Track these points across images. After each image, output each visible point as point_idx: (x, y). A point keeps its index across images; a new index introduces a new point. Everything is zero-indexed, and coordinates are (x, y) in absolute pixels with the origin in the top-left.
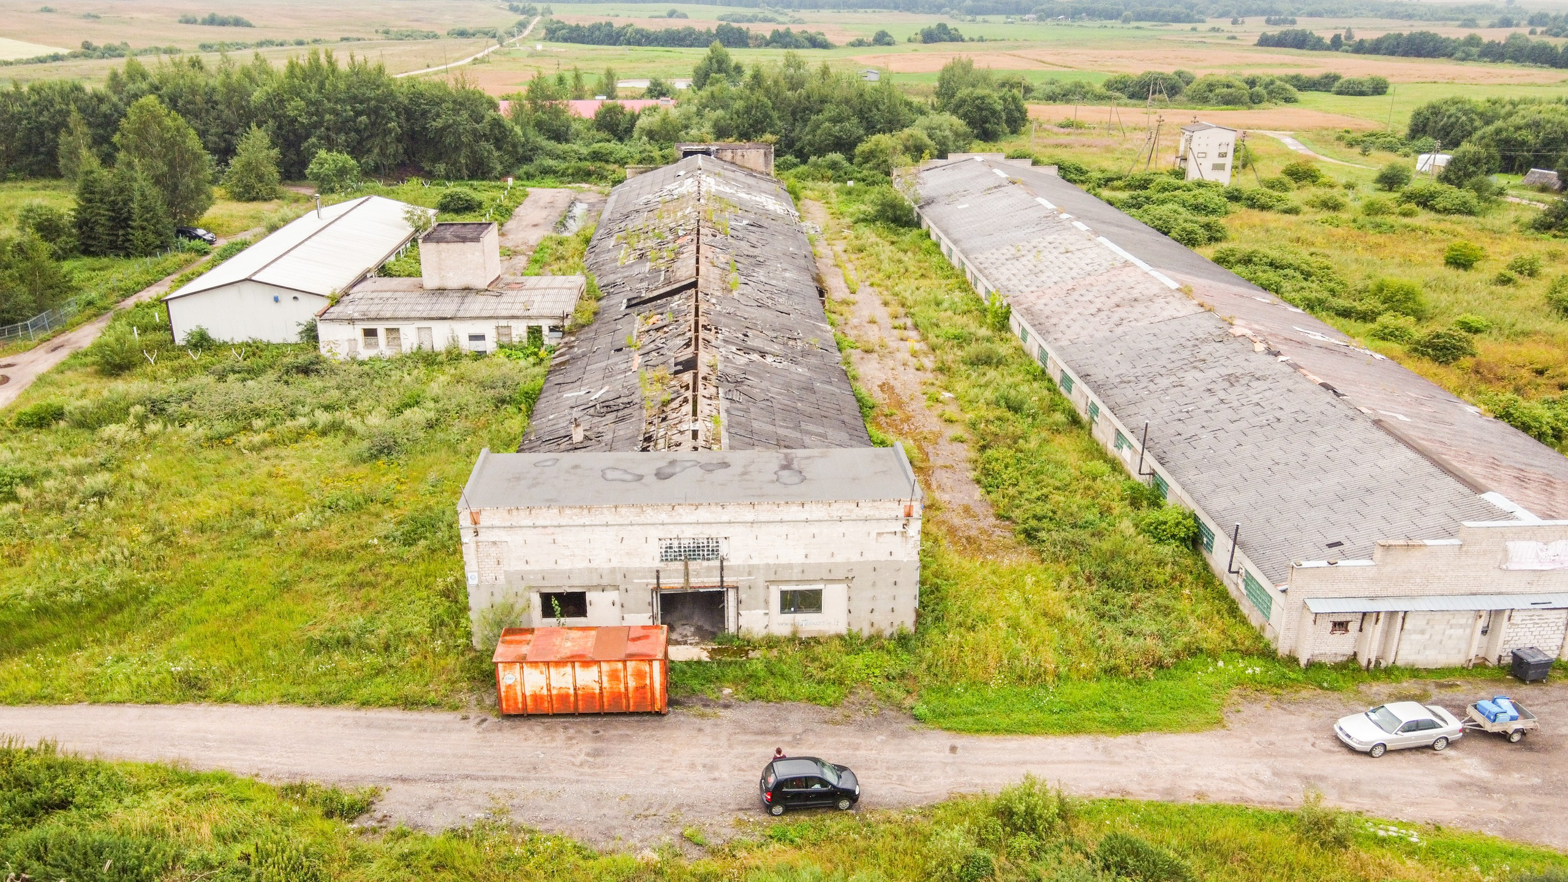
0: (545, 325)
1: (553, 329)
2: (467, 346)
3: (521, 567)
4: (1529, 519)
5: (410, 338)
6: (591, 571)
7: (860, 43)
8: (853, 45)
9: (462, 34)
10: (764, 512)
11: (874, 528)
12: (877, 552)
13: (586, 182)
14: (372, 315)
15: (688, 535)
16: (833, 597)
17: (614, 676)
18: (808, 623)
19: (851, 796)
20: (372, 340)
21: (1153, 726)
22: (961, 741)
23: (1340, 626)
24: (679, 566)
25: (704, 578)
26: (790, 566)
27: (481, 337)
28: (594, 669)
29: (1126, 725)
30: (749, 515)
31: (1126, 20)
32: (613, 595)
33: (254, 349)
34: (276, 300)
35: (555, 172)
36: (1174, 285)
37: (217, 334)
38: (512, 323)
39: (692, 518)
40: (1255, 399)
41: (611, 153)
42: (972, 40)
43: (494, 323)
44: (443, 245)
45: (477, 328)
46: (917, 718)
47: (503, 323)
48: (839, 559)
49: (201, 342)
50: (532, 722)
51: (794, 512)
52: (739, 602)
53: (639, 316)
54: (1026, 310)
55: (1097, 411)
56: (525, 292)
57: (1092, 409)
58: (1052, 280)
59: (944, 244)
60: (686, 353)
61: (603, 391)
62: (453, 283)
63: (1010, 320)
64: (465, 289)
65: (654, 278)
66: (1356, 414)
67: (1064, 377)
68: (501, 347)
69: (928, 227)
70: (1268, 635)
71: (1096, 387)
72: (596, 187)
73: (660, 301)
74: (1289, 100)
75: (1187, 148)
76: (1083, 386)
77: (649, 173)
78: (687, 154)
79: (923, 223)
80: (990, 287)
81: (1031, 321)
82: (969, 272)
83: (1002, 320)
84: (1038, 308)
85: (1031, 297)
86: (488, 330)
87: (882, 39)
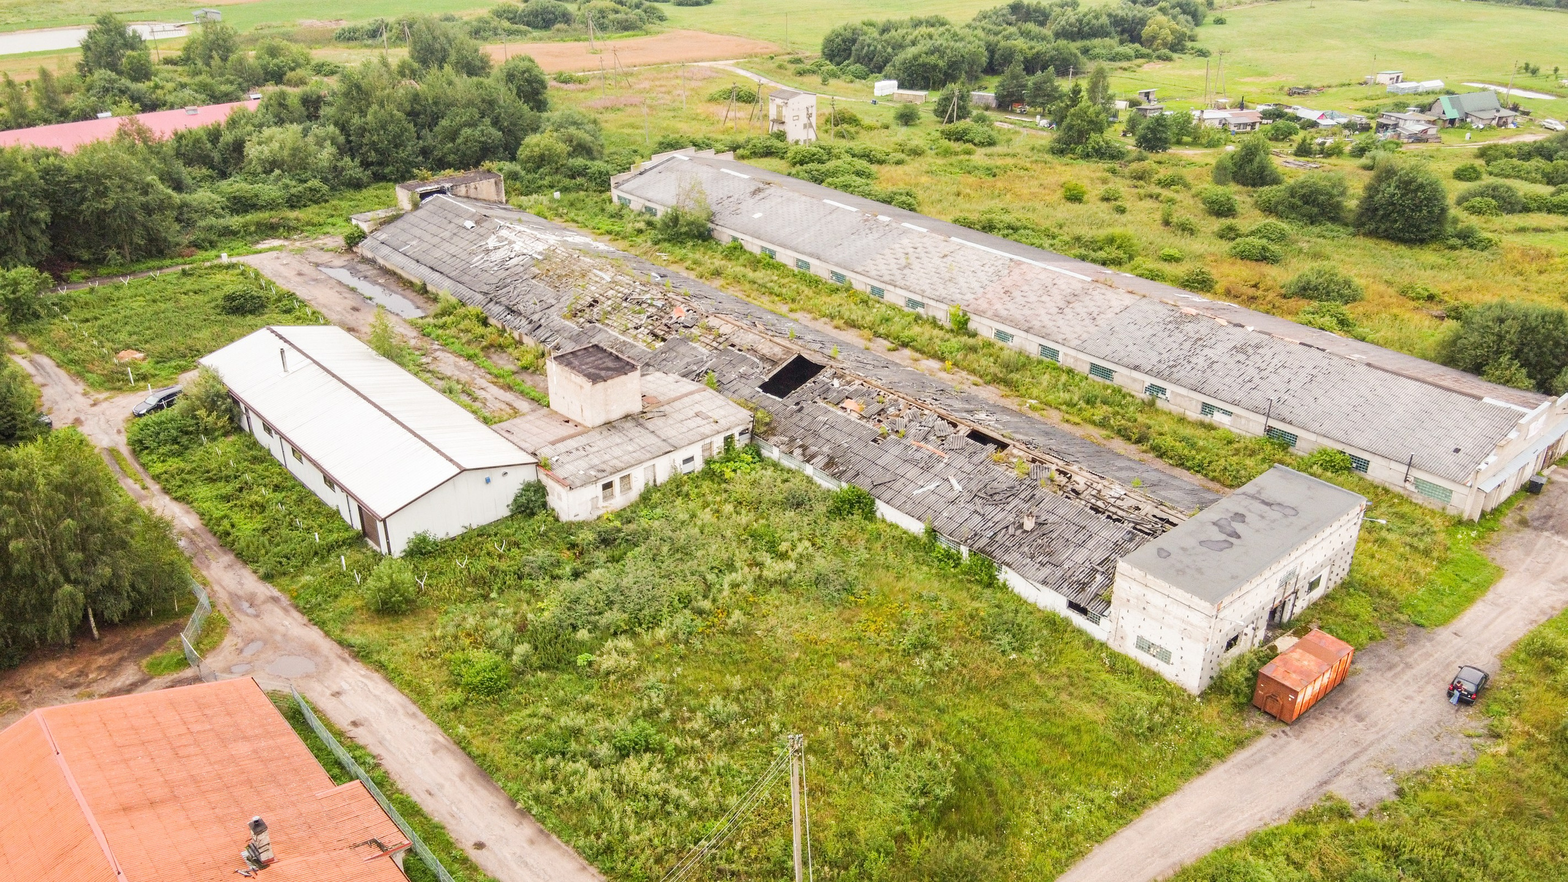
1: (741, 434)
2: (682, 471)
5: (639, 480)
11: (1349, 524)
12: (1347, 538)
14: (608, 469)
16: (1325, 573)
20: (608, 491)
21: (1487, 584)
22: (1453, 628)
24: (1282, 589)
25: (1286, 594)
26: (1316, 566)
27: (692, 459)
29: (1480, 587)
36: (1086, 278)
37: (439, 534)
38: (714, 439)
40: (1277, 362)
45: (690, 451)
46: (1422, 626)
47: (708, 441)
48: (1332, 552)
49: (424, 547)
52: (1296, 598)
53: (821, 403)
54: (996, 317)
55: (1163, 390)
56: (677, 405)
57: (1154, 389)
58: (976, 285)
59: (786, 257)
60: (964, 430)
61: (953, 481)
62: (616, 414)
63: (972, 326)
64: (626, 417)
65: (744, 359)
66: (1352, 363)
67: (1094, 368)
68: (708, 462)
69: (735, 239)
70: (1451, 511)
71: (1158, 375)
72: (297, 243)
73: (809, 384)
74: (662, 19)
75: (779, 112)
76: (1135, 374)
77: (399, 223)
78: (423, 196)
79: (715, 234)
80: (918, 298)
81: (1016, 326)
82: (861, 284)
83: (962, 326)
84: (1004, 313)
85: (983, 304)
86: (696, 451)
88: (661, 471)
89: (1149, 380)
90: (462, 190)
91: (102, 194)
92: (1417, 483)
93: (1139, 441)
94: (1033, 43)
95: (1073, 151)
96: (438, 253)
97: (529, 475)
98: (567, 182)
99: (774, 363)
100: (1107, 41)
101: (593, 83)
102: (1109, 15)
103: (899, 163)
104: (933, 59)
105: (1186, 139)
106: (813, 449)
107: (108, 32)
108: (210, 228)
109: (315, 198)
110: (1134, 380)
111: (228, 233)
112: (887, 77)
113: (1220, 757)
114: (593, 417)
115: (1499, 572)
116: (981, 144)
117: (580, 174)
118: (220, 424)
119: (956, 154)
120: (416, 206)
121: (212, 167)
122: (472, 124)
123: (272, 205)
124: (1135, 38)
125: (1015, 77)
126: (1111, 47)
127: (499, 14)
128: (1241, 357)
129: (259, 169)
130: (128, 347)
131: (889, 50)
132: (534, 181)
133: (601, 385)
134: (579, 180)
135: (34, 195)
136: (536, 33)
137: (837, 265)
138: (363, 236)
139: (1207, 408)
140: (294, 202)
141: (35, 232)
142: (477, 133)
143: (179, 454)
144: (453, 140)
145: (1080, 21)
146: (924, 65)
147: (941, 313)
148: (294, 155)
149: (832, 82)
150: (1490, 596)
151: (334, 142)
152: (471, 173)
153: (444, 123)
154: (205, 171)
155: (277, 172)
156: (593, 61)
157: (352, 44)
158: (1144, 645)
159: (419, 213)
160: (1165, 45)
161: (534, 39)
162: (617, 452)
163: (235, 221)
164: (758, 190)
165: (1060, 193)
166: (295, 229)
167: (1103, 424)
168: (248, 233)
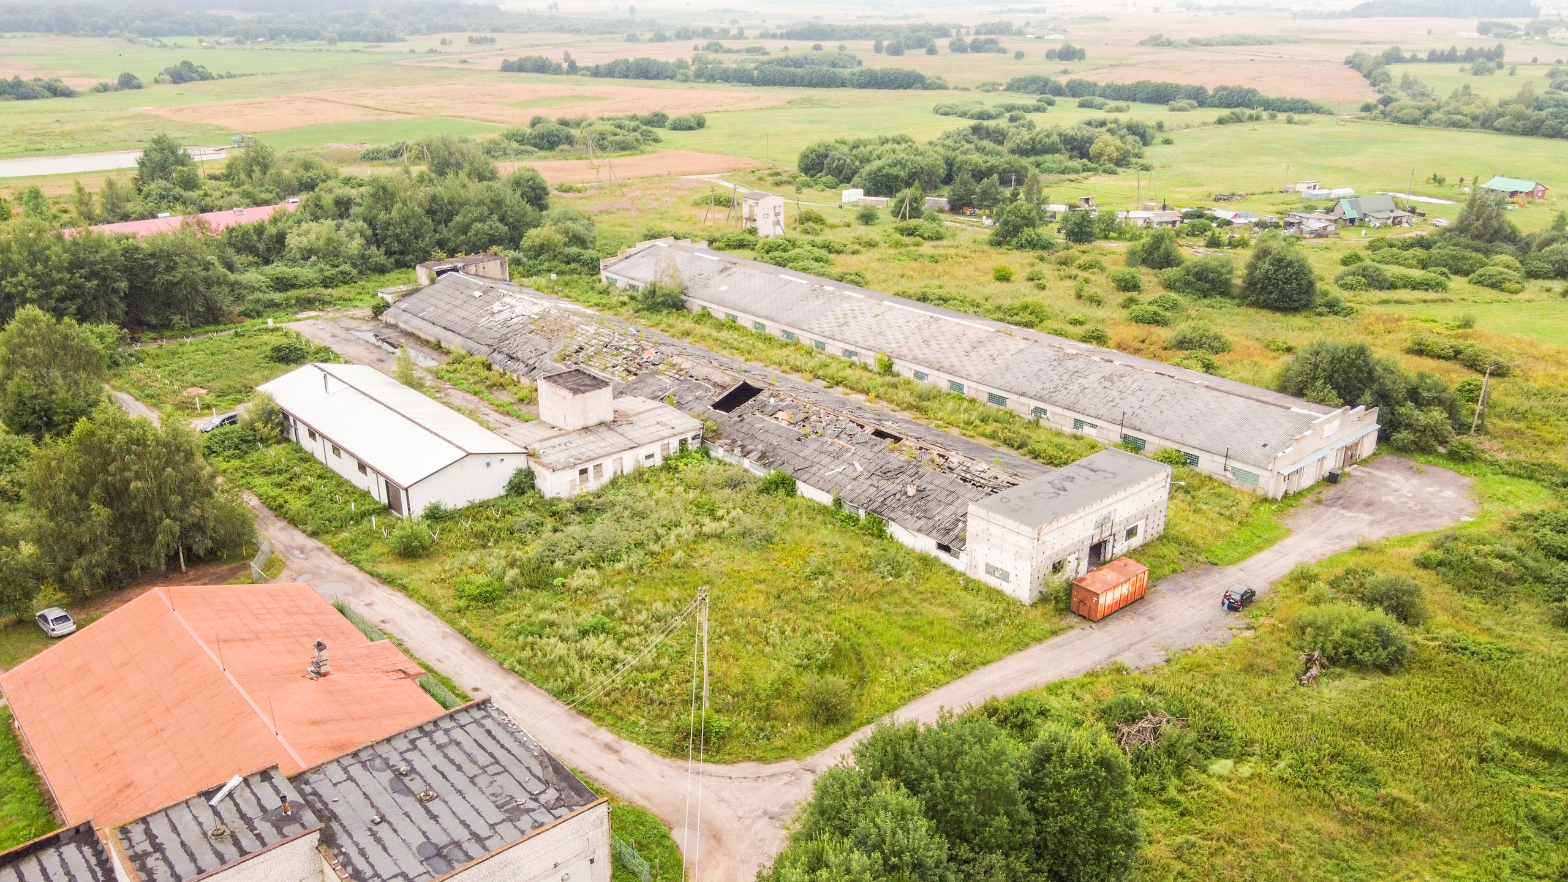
0: (689, 436)
1: (694, 438)
2: (644, 465)
3: (1051, 552)
4: (1320, 415)
5: (609, 469)
6: (1069, 546)
7: (105, 88)
8: (97, 91)
11: (1157, 487)
12: (1157, 498)
13: (308, 309)
14: (584, 458)
15: (1104, 513)
16: (1141, 525)
18: (1133, 542)
19: (1254, 594)
20: (584, 476)
24: (1097, 531)
25: (1106, 533)
26: (1131, 516)
27: (653, 456)
30: (1123, 495)
32: (1077, 554)
36: (990, 329)
37: (449, 504)
38: (671, 440)
39: (1108, 503)
40: (1135, 387)
42: (221, 77)
43: (660, 444)
44: (586, 394)
45: (651, 449)
46: (1215, 564)
47: (666, 442)
48: (1146, 506)
49: (437, 514)
50: (1106, 620)
52: (1113, 541)
53: (758, 415)
54: (915, 360)
55: (1044, 411)
56: (642, 416)
57: (1039, 411)
58: (900, 337)
59: (745, 320)
60: (869, 430)
61: (857, 465)
62: (592, 421)
63: (895, 368)
64: (601, 424)
65: (699, 386)
66: (1194, 385)
67: (992, 397)
68: (666, 459)
69: (704, 308)
70: (1260, 493)
71: (1040, 399)
72: (330, 313)
73: (751, 402)
74: (656, 141)
75: (751, 211)
76: (1023, 399)
77: (418, 295)
78: (439, 273)
79: (688, 305)
80: (852, 348)
81: (931, 366)
82: (806, 339)
83: (888, 368)
84: (921, 357)
85: (904, 351)
86: (656, 449)
87: (128, 82)
88: (629, 463)
89: (1034, 404)
90: (472, 269)
91: (170, 269)
92: (1235, 471)
93: (1020, 447)
94: (988, 158)
95: (1009, 243)
96: (451, 317)
97: (521, 463)
98: (563, 267)
99: (724, 388)
100: (1057, 156)
101: (590, 192)
102: (1060, 135)
103: (854, 253)
104: (895, 171)
105: (1112, 234)
106: (750, 447)
107: (162, 150)
108: (258, 301)
109: (346, 279)
110: (1022, 404)
111: (273, 305)
112: (854, 186)
113: (1039, 640)
114: (574, 422)
115: (1289, 532)
116: (930, 238)
117: (574, 260)
118: (274, 433)
119: (907, 246)
120: (433, 281)
121: (258, 255)
122: (482, 219)
123: (309, 284)
124: (1084, 154)
125: (964, 183)
126: (1061, 162)
127: (509, 137)
128: (1108, 384)
129: (298, 256)
130: (194, 385)
131: (857, 163)
132: (534, 266)
133: (580, 396)
134: (573, 265)
135: (116, 268)
136: (542, 153)
137: (787, 324)
138: (387, 306)
139: (1078, 423)
140: (327, 283)
141: (115, 299)
142: (486, 227)
143: (240, 457)
144: (465, 233)
145: (1033, 140)
146: (887, 176)
147: (870, 359)
148: (328, 244)
149: (805, 190)
150: (1276, 547)
151: (362, 234)
152: (481, 256)
153: (458, 219)
154: (251, 258)
155: (314, 258)
156: (592, 175)
157: (375, 163)
158: (991, 570)
159: (435, 286)
160: (1110, 160)
161: (540, 158)
162: (592, 447)
163: (278, 297)
164: (726, 269)
165: (991, 276)
166: (329, 303)
167: (992, 436)
168: (288, 306)
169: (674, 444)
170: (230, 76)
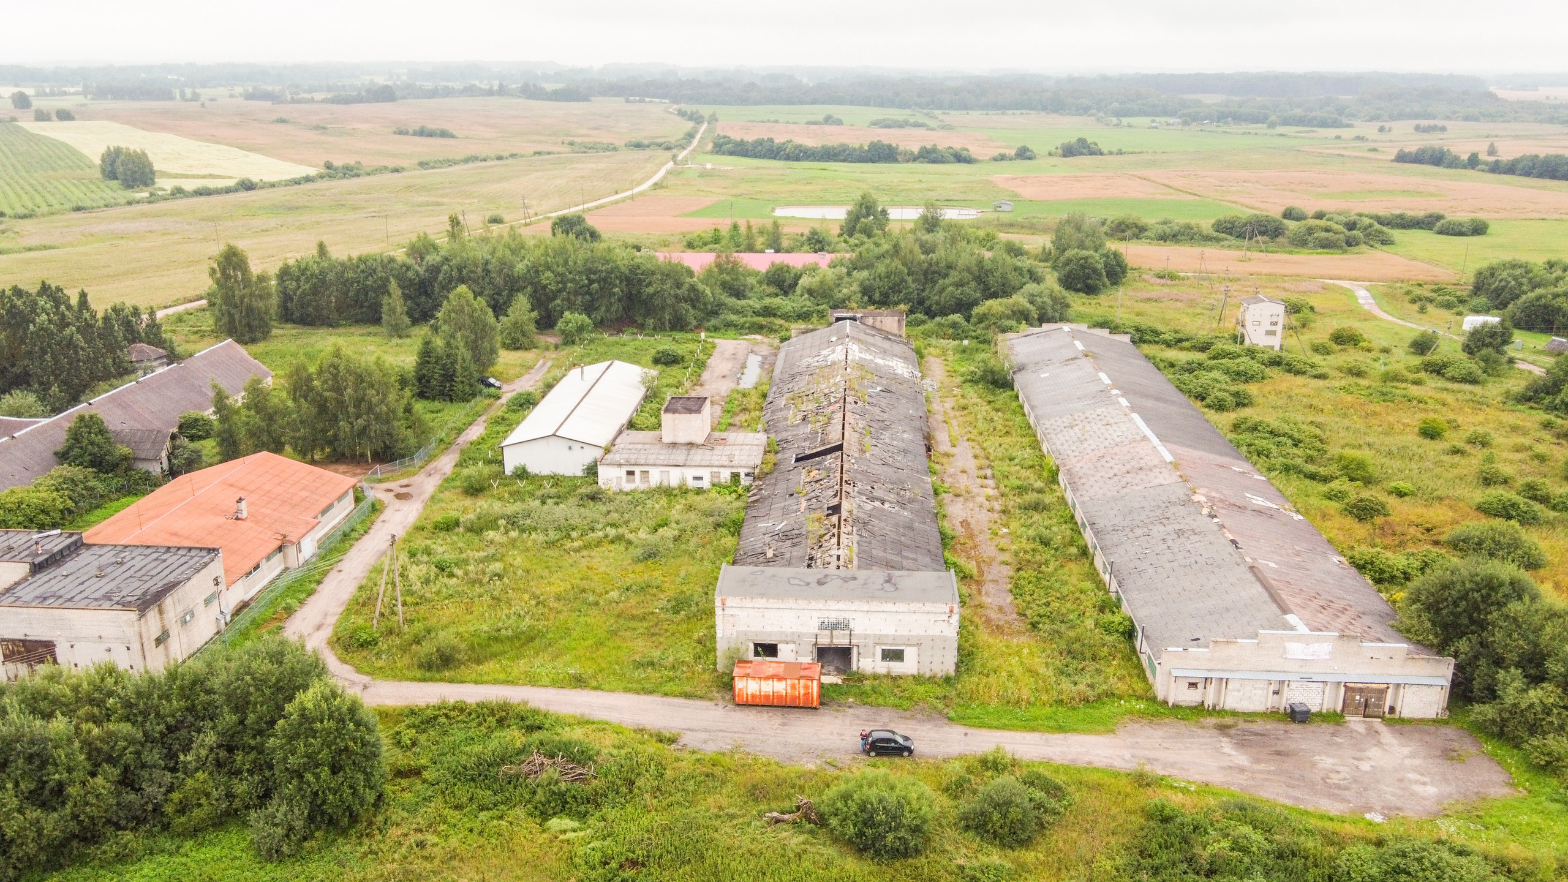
0: (742, 472)
1: (747, 475)
2: (691, 484)
3: (745, 628)
4: (1303, 629)
5: (656, 477)
6: (782, 633)
7: (1002, 158)
8: (995, 160)
9: (638, 146)
10: (874, 606)
11: (933, 617)
12: (935, 630)
13: (759, 334)
14: (633, 462)
15: (833, 617)
16: (910, 653)
17: (793, 687)
18: (896, 667)
19: (910, 751)
20: (631, 477)
21: (1075, 731)
22: (970, 731)
23: (1193, 685)
24: (828, 632)
25: (841, 640)
26: (887, 636)
27: (701, 478)
28: (784, 682)
29: (1061, 729)
30: (866, 607)
31: (1272, 125)
32: (792, 646)
33: (556, 480)
34: (570, 448)
35: (736, 326)
36: (1169, 458)
37: (532, 469)
38: (722, 470)
39: (836, 607)
40: (1189, 547)
41: (779, 308)
42: (1111, 153)
43: (709, 470)
44: (677, 415)
45: (698, 472)
46: (950, 719)
47: (715, 470)
48: (914, 633)
49: (522, 474)
50: (751, 708)
51: (890, 607)
52: (859, 654)
53: (805, 469)
54: (1068, 471)
57: (1095, 548)
60: (835, 501)
61: (783, 524)
63: (1059, 477)
64: (689, 443)
68: (714, 485)
69: (1017, 390)
70: (1155, 689)
71: (1097, 533)
72: (768, 339)
76: (1091, 533)
77: (810, 334)
78: (838, 319)
79: (1013, 384)
84: (1076, 469)
85: (1073, 461)
86: (705, 473)
87: (1023, 154)
88: (674, 477)
90: (870, 321)
92: (1149, 659)
96: (798, 353)
97: (599, 454)
99: (824, 444)
107: (861, 205)
111: (732, 325)
113: (666, 695)
115: (1108, 732)
120: (830, 326)
131: (1527, 288)
137: (1036, 416)
138: (788, 339)
148: (826, 288)
154: (769, 290)
155: (808, 296)
163: (748, 320)
164: (1073, 359)
166: (772, 331)
168: (743, 328)
169: (725, 475)
170: (1120, 153)
